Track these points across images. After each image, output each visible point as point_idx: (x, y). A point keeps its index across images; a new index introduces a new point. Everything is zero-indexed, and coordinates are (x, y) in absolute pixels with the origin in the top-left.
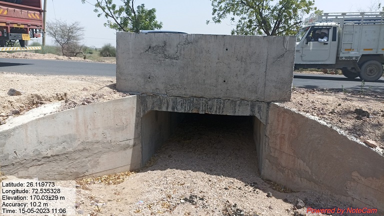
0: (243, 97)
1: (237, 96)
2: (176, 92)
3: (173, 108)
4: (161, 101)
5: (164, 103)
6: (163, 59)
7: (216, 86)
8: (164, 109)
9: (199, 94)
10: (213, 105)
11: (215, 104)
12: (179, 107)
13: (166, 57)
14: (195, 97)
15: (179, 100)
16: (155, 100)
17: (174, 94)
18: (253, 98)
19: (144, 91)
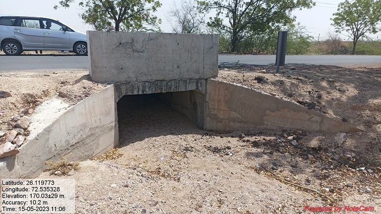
0: (190, 77)
1: (187, 77)
2: (144, 79)
3: (143, 91)
4: (133, 86)
5: (136, 88)
6: (132, 53)
7: (173, 71)
8: (136, 93)
9: (161, 78)
10: (172, 85)
11: (173, 84)
12: (147, 90)
13: (134, 51)
14: (159, 80)
15: (147, 84)
16: (128, 86)
17: (143, 80)
18: (197, 77)
19: (118, 80)
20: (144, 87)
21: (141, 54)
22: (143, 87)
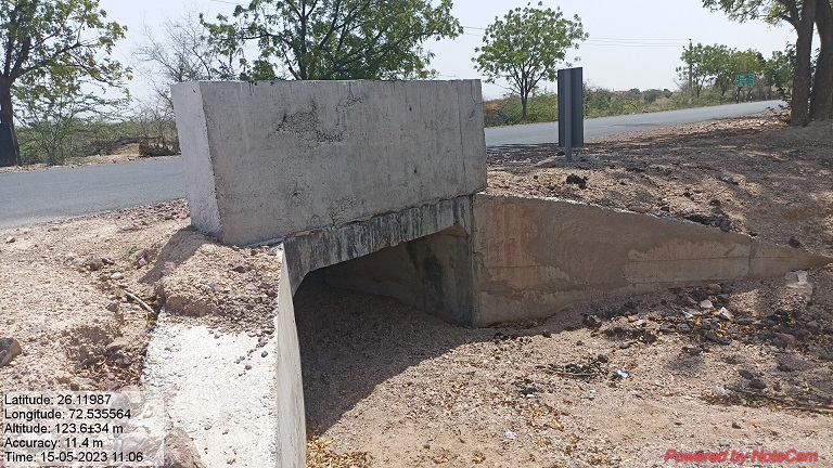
0: (441, 195)
2: (349, 216)
3: (350, 252)
4: (326, 241)
5: (333, 245)
7: (406, 185)
8: (334, 261)
9: (385, 206)
10: (408, 223)
11: (411, 219)
12: (359, 246)
13: (322, 136)
14: (379, 215)
15: (357, 228)
16: (315, 243)
17: (347, 219)
19: (289, 230)
20: (351, 238)
21: (337, 144)
22: (349, 239)
